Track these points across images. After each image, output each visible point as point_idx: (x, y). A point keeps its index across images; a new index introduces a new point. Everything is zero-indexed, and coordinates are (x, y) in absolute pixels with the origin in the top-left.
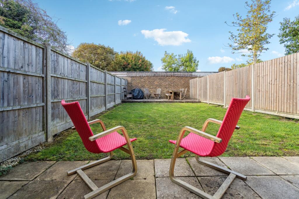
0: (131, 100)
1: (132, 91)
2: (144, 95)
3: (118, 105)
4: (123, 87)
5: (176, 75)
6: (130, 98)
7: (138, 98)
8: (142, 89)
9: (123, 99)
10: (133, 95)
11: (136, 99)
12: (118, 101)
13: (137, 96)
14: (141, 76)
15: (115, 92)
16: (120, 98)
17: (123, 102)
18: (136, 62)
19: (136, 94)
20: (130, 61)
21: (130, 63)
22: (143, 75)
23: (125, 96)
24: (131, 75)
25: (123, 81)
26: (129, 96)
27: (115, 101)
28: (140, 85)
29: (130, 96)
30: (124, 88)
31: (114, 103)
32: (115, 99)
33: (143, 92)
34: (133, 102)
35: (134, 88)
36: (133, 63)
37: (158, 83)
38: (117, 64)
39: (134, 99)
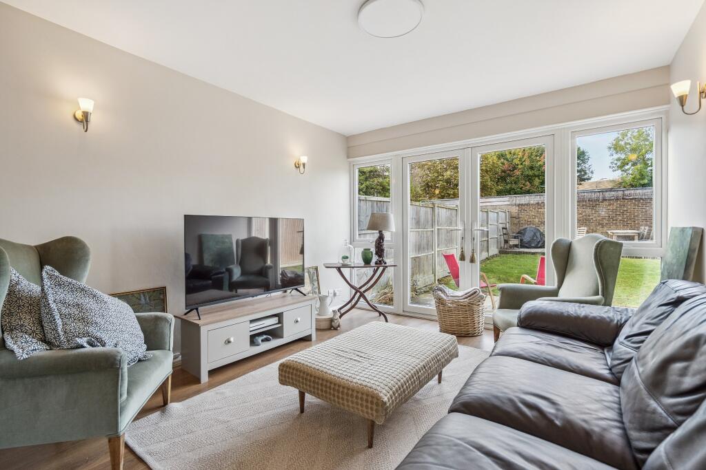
0: (517, 250)
1: (518, 233)
3: (493, 256)
4: (501, 226)
5: (630, 195)
6: (516, 246)
7: (533, 245)
8: (541, 228)
9: (501, 248)
10: (521, 240)
11: (528, 248)
12: (494, 250)
13: (529, 242)
14: (540, 202)
15: (488, 237)
16: (496, 246)
17: (502, 252)
18: (532, 161)
19: (527, 238)
20: (517, 161)
21: (518, 165)
23: (506, 242)
24: (518, 202)
25: (502, 215)
26: (513, 242)
27: (488, 251)
28: (537, 220)
29: (516, 242)
30: (503, 228)
31: (486, 253)
32: (488, 247)
33: (543, 234)
34: (520, 253)
35: (524, 227)
36: (527, 163)
37: (581, 215)
38: (487, 171)
39: (522, 247)
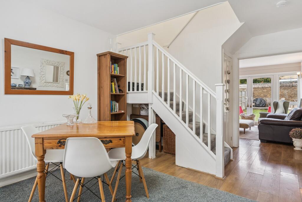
0: (254, 108)
1: (254, 100)
2: (267, 103)
7: (261, 106)
8: (264, 98)
10: (256, 103)
11: (258, 107)
13: (259, 104)
14: (264, 87)
22: (266, 87)
28: (262, 95)
33: (265, 101)
35: (257, 98)
37: (282, 93)
39: (256, 106)
